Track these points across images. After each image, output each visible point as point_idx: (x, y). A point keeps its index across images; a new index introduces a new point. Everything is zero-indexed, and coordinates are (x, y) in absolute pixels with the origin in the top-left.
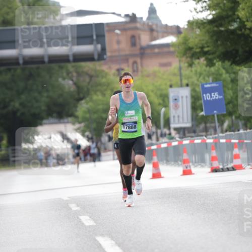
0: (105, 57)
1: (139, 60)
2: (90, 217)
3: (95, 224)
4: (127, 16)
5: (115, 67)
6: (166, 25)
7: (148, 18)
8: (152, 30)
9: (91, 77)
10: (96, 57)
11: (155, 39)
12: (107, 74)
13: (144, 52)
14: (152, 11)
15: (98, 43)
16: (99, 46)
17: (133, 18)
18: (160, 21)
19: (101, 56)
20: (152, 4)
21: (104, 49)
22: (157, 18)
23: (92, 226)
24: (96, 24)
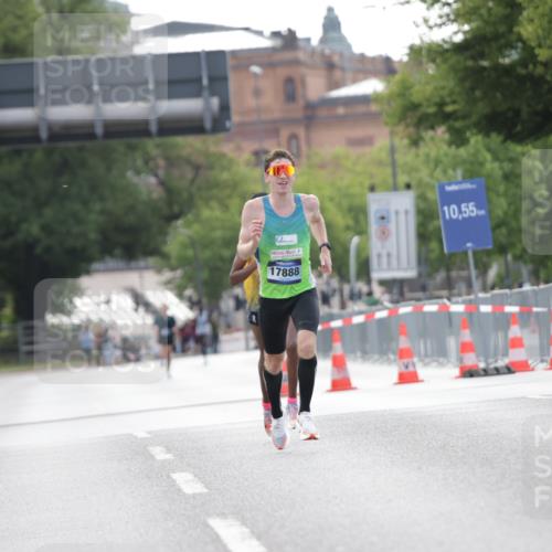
0: (228, 124)
1: (301, 132)
2: (195, 476)
3: (206, 490)
4: (276, 34)
5: (250, 146)
6: (362, 56)
7: (323, 41)
8: (330, 66)
9: (197, 168)
10: (208, 125)
11: (337, 85)
12: (231, 162)
13: (314, 115)
14: (331, 24)
15: (213, 94)
16: (215, 102)
17: (289, 40)
18: (349, 47)
19: (219, 123)
20: (330, 10)
21: (225, 108)
22: (342, 40)
23: (200, 494)
24: (209, 54)
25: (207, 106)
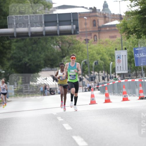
0: (78, 32)
1: (97, 34)
2: (69, 125)
3: (72, 129)
4: (91, 8)
5: (84, 38)
6: (114, 14)
7: (103, 10)
8: (105, 17)
9: (70, 44)
10: (73, 32)
11: (107, 22)
12: (79, 42)
13: (101, 30)
14: (105, 6)
15: (74, 24)
16: (75, 26)
17: (94, 10)
18: (110, 12)
19: (76, 32)
20: (105, 2)
21: (77, 28)
22: (108, 10)
23: (71, 130)
24: (73, 13)
25: (73, 28)
